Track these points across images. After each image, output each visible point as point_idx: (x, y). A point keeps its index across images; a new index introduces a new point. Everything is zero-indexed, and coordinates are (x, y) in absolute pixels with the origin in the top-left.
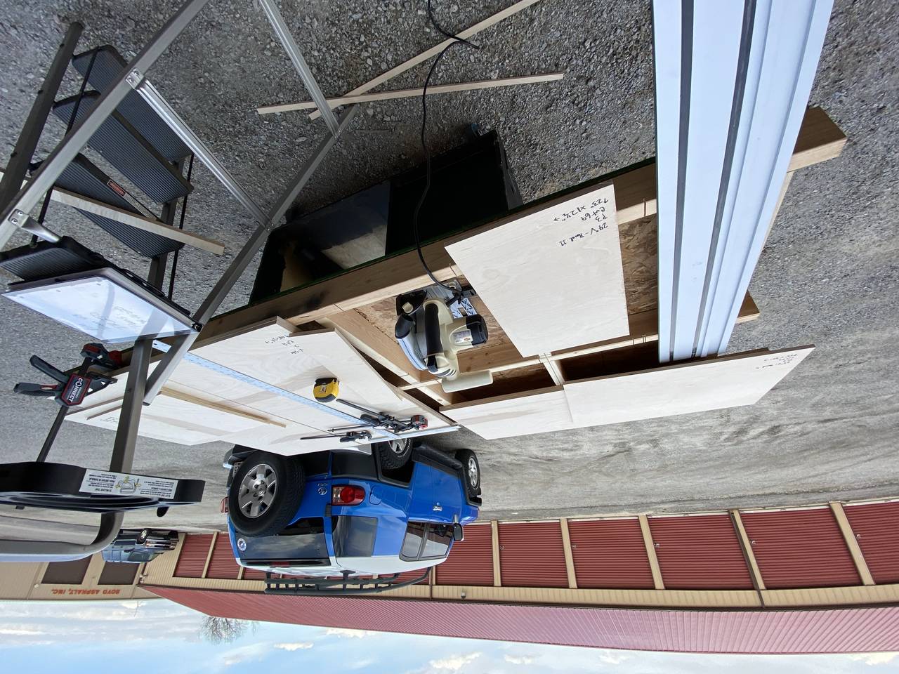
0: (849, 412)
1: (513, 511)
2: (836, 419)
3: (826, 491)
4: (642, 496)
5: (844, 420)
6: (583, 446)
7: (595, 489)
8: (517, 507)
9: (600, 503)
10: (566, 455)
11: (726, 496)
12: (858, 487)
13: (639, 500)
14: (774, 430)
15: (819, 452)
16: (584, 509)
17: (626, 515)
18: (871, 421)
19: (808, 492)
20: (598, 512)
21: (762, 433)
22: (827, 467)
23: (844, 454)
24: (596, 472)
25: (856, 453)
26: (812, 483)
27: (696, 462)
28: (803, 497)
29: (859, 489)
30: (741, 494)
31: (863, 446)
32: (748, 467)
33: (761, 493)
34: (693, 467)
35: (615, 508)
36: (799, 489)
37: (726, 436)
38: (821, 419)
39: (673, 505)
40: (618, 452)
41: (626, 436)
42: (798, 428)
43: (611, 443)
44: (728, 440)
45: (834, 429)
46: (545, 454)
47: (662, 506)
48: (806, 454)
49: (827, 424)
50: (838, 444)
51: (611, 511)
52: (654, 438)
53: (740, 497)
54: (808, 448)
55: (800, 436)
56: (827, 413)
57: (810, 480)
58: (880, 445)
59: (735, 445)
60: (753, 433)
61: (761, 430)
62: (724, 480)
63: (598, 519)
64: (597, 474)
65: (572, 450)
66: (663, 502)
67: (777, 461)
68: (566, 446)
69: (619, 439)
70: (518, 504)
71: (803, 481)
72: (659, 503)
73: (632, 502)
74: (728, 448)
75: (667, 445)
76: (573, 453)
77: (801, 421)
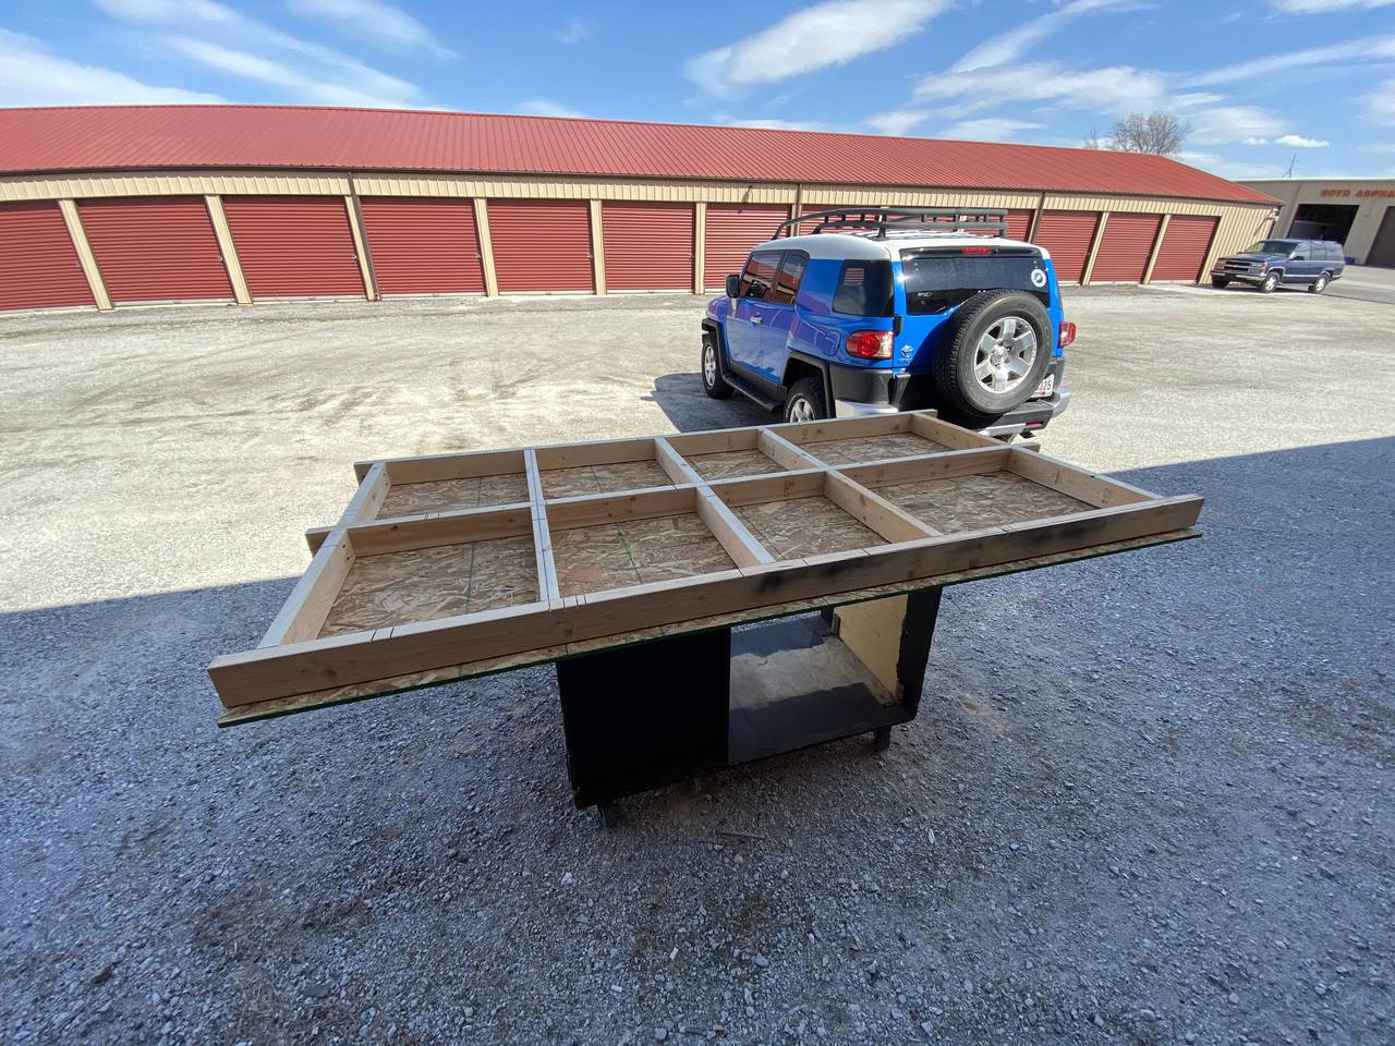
0: (215, 424)
1: (670, 308)
2: (231, 414)
3: (255, 321)
4: (490, 324)
5: (221, 412)
6: (557, 397)
7: (551, 336)
8: (664, 313)
9: (546, 315)
10: (581, 385)
11: (382, 319)
12: (215, 323)
13: (495, 318)
14: (309, 404)
15: (258, 373)
16: (570, 307)
17: (516, 298)
18: (190, 410)
19: (278, 321)
20: (552, 302)
21: (324, 402)
22: (251, 352)
23: (229, 368)
24: (546, 360)
25: (212, 369)
26: (269, 333)
27: (413, 368)
28: (285, 314)
29: (214, 320)
30: (363, 322)
31: (202, 377)
32: (349, 357)
33: (336, 322)
34: (416, 361)
35: (528, 307)
36: (288, 325)
37: (368, 400)
39: (452, 309)
40: (512, 385)
41: (497, 407)
42: (280, 406)
43: (518, 398)
44: (368, 395)
45: (236, 401)
46: (610, 387)
47: (466, 308)
48: (274, 372)
49: (243, 409)
50: (235, 381)
51: (534, 303)
52: (461, 403)
53: (364, 317)
54: (270, 380)
55: (278, 395)
56: (241, 422)
57: (274, 336)
58: (181, 376)
59: (359, 388)
60: (334, 404)
61: (325, 406)
62: (380, 341)
63: (553, 292)
64: (545, 356)
65: (573, 392)
66: (463, 313)
67: (310, 363)
68: (580, 397)
69: (506, 404)
70: (662, 318)
71: (283, 335)
72: (470, 312)
73: (504, 316)
74: (369, 384)
75: (446, 393)
76: (572, 387)
77: (274, 415)
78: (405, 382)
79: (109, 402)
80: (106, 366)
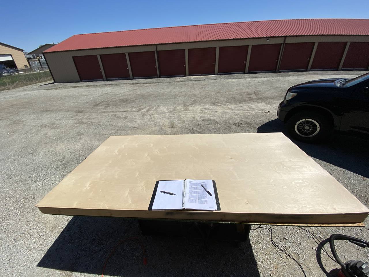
0: (119, 114)
2: (123, 112)
5: (121, 111)
7: (201, 89)
11: (160, 83)
13: (187, 83)
14: (139, 110)
15: (131, 99)
18: (115, 109)
21: (143, 109)
22: (130, 93)
23: (125, 97)
24: (198, 97)
25: (122, 97)
27: (165, 99)
31: (119, 100)
32: (150, 95)
33: (150, 84)
35: (196, 79)
36: (139, 84)
37: (153, 109)
38: (126, 113)
39: (176, 80)
40: (188, 106)
41: (183, 113)
42: (133, 110)
43: (189, 111)
45: (124, 108)
46: (216, 107)
47: (180, 80)
48: (134, 99)
49: (126, 110)
50: (125, 101)
52: (174, 112)
53: (156, 83)
54: (133, 101)
55: (134, 106)
56: (124, 114)
57: (136, 88)
58: (115, 99)
59: (151, 105)
60: (145, 110)
61: (143, 111)
62: (159, 90)
66: (179, 82)
67: (143, 97)
69: (186, 112)
70: (234, 82)
74: (154, 104)
75: (172, 108)
77: (132, 112)
78: (162, 104)
79: (100, 106)
80: (102, 95)
